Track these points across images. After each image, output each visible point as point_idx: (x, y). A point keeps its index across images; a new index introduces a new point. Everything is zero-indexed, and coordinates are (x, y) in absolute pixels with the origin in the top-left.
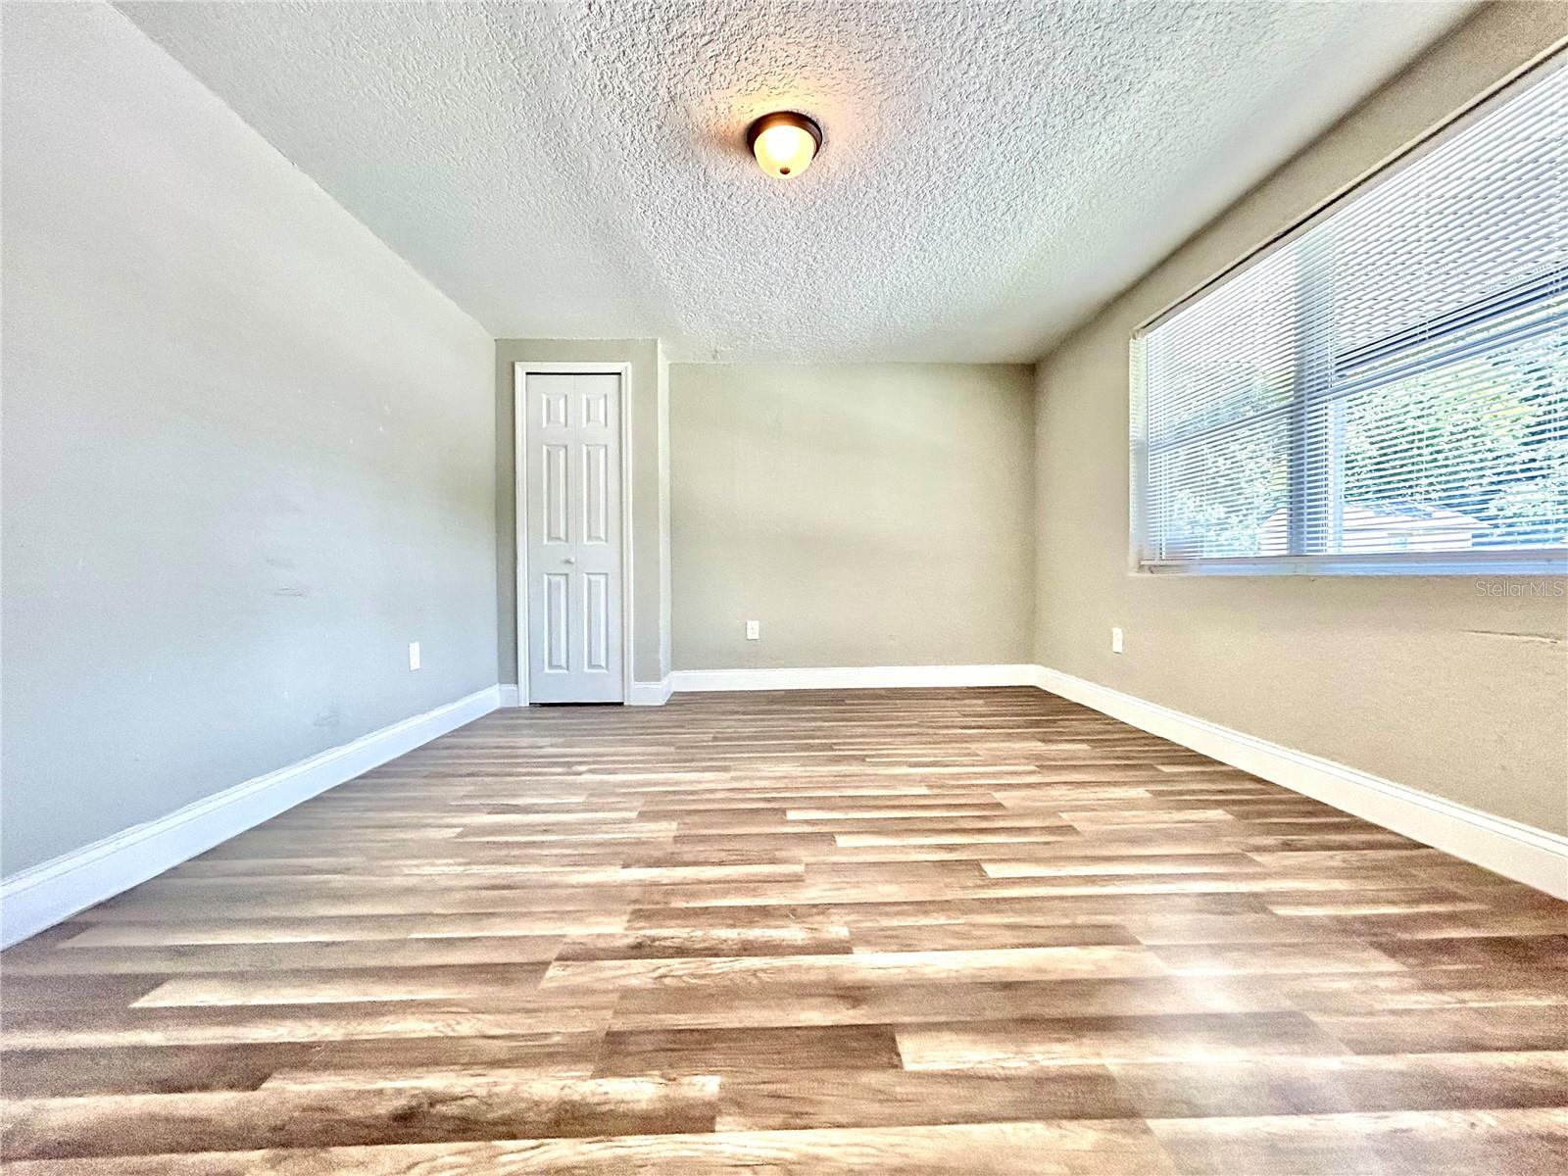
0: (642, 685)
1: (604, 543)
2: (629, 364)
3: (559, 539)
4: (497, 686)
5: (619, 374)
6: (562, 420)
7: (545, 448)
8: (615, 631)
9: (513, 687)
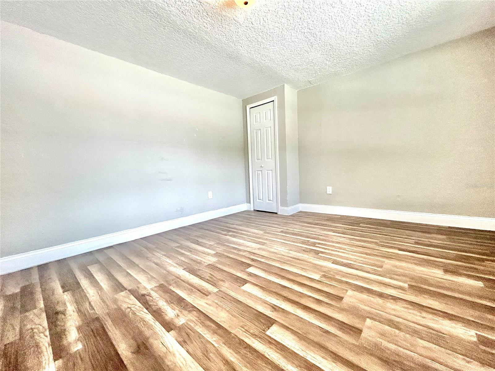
0: (283, 208)
1: (271, 160)
2: (276, 97)
3: (259, 159)
4: (246, 203)
5: (273, 101)
6: (259, 121)
7: (255, 131)
8: (274, 189)
9: (249, 204)
